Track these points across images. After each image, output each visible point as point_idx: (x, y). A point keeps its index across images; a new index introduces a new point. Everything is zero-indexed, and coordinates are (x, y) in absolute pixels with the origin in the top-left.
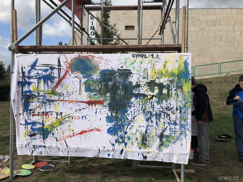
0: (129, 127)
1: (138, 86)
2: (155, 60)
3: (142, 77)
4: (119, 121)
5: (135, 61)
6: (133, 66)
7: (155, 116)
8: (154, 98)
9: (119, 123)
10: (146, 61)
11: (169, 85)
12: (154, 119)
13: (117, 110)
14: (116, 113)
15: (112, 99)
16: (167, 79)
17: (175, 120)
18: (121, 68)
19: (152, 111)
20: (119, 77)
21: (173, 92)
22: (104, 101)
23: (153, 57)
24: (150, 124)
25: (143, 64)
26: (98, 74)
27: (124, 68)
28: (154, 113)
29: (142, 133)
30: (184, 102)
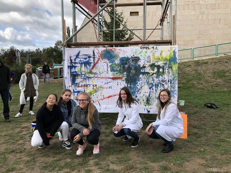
0: (138, 93)
1: (144, 67)
2: (155, 50)
3: (146, 61)
4: (132, 90)
5: (142, 51)
6: (141, 54)
7: (154, 86)
8: (154, 75)
10: (149, 51)
11: (163, 66)
12: (154, 88)
13: (131, 82)
14: (130, 84)
15: (128, 76)
16: (162, 62)
17: (168, 88)
18: (133, 56)
19: (153, 83)
20: (132, 62)
21: (166, 71)
22: (122, 77)
23: (153, 49)
24: (152, 91)
25: (147, 53)
26: (118, 60)
27: (135, 56)
28: (154, 84)
29: (147, 97)
30: (173, 77)
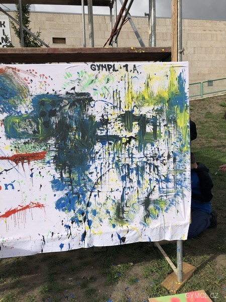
0: (93, 194)
1: (105, 122)
2: (131, 74)
3: (110, 105)
4: (76, 186)
5: (96, 78)
6: (93, 86)
7: (135, 172)
8: (133, 141)
9: (75, 190)
10: (116, 76)
11: (155, 118)
12: (133, 176)
13: (70, 167)
14: (70, 172)
15: (60, 148)
16: (151, 107)
17: (167, 175)
18: (72, 91)
19: (130, 164)
20: (69, 108)
21: (163, 129)
22: (44, 153)
23: (127, 70)
24: (128, 185)
25: (110, 81)
26: (28, 103)
27: (78, 90)
28: (134, 166)
29: (116, 201)
